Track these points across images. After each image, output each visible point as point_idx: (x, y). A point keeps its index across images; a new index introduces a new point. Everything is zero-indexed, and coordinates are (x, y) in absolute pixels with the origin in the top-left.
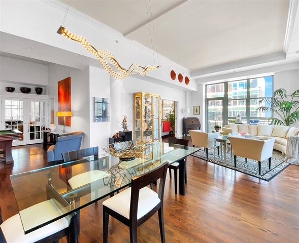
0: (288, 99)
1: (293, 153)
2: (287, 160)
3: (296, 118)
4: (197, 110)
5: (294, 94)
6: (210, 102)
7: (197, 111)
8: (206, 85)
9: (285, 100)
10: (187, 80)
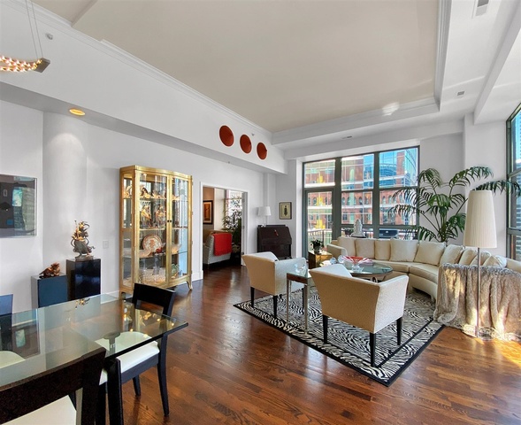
0: (444, 190)
1: (450, 302)
2: (438, 315)
3: (457, 227)
4: (286, 210)
5: (454, 180)
6: (310, 195)
7: (286, 213)
8: (304, 163)
9: (439, 191)
10: (262, 151)
